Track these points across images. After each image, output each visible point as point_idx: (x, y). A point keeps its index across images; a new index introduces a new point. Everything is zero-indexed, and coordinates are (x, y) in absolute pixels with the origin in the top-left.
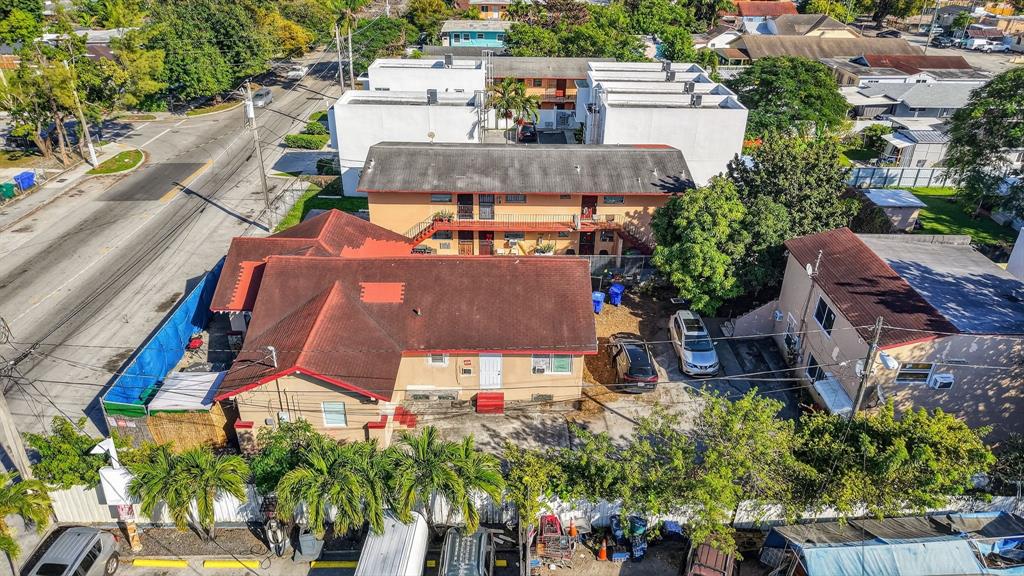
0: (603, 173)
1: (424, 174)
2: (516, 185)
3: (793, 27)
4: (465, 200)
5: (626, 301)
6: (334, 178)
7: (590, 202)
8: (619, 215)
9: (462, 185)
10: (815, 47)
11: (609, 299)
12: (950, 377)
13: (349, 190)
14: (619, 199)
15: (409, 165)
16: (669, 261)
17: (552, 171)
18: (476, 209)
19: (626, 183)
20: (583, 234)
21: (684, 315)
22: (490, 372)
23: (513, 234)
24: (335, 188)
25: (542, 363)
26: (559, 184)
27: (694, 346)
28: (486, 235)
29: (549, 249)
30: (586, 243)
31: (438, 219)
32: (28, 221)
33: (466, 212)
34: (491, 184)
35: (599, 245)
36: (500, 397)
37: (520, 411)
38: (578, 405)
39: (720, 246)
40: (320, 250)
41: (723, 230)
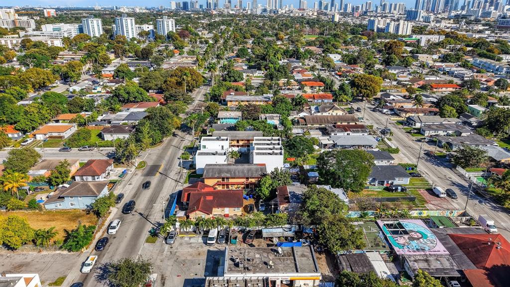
0: (250, 172)
1: (215, 174)
2: (233, 176)
3: (324, 109)
4: (223, 179)
5: (253, 198)
6: (194, 170)
7: (247, 178)
8: (253, 180)
9: (223, 175)
10: (326, 119)
11: (250, 197)
12: (292, 209)
13: (198, 173)
14: (253, 178)
15: (212, 172)
16: (259, 191)
17: (240, 172)
18: (225, 180)
19: (254, 174)
20: (246, 184)
21: (261, 200)
22: (227, 211)
23: (233, 184)
24: (195, 172)
25: (235, 209)
26: (241, 175)
27: (262, 205)
28: (227, 185)
29: (240, 187)
30: (247, 186)
31: (218, 182)
32: (129, 182)
33: (223, 180)
34: (228, 175)
35: (250, 186)
36: (228, 215)
37: (232, 217)
38: (241, 216)
39: (267, 188)
40: (198, 191)
41: (267, 185)
